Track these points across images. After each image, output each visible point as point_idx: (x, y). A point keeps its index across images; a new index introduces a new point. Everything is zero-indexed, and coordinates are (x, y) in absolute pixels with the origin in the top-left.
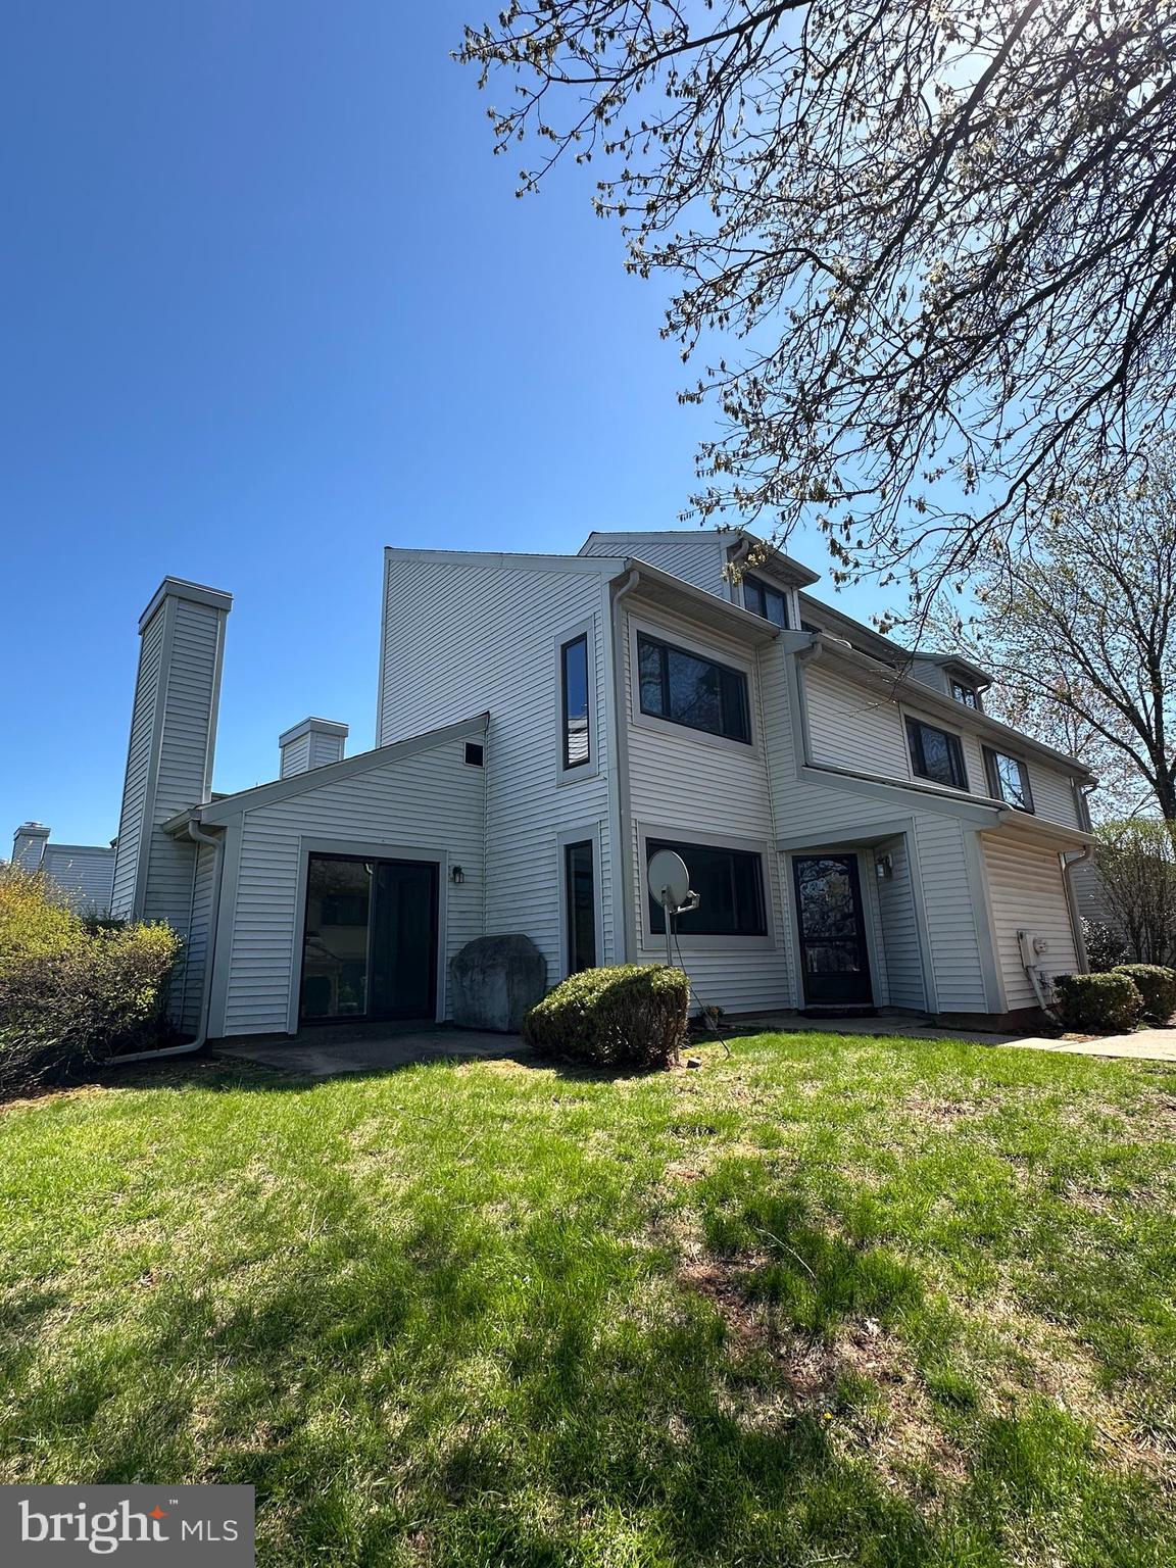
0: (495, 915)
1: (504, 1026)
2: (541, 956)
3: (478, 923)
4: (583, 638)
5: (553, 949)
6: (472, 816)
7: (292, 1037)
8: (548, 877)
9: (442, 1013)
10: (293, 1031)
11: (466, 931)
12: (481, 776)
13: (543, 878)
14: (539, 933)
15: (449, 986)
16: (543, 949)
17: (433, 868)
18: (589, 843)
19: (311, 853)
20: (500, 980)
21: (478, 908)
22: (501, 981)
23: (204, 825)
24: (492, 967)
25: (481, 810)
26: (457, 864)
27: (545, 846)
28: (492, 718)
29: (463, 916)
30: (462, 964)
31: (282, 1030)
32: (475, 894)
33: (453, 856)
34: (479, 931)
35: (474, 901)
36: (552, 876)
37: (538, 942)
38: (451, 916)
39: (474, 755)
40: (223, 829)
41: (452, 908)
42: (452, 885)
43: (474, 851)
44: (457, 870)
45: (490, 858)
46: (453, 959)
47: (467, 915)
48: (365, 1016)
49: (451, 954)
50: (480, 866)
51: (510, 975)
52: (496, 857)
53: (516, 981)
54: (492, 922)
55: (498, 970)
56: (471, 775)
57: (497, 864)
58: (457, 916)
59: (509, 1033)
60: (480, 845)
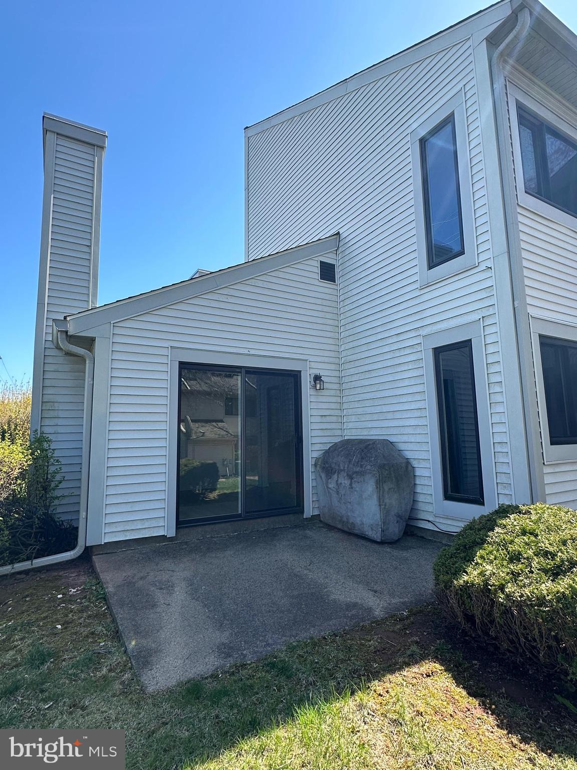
0: (353, 418)
1: (377, 536)
2: (408, 462)
3: (338, 426)
4: (449, 120)
5: (423, 455)
6: (328, 328)
7: (171, 539)
8: (413, 382)
9: (310, 509)
10: (172, 533)
11: (328, 433)
12: (335, 292)
13: (407, 383)
14: (405, 438)
15: (315, 484)
16: (409, 455)
17: (294, 377)
18: (468, 344)
19: (181, 363)
20: (369, 487)
21: (338, 413)
22: (370, 489)
23: (71, 336)
24: (362, 474)
25: (336, 323)
26: (317, 372)
27: (408, 351)
28: (343, 236)
29: (324, 419)
30: (326, 464)
31: (161, 533)
32: (334, 399)
33: (313, 365)
34: (339, 432)
35: (333, 406)
36: (418, 381)
37: (402, 447)
38: (313, 420)
39: (328, 272)
40: (92, 340)
41: (314, 413)
42: (313, 392)
43: (332, 360)
44: (317, 378)
45: (347, 366)
46: (317, 459)
47: (328, 419)
48: (240, 515)
49: (316, 455)
50: (337, 374)
51: (379, 483)
52: (352, 365)
53: (386, 488)
54: (351, 425)
55: (368, 477)
56: (327, 291)
57: (352, 371)
58: (318, 419)
59: (382, 543)
60: (336, 355)
